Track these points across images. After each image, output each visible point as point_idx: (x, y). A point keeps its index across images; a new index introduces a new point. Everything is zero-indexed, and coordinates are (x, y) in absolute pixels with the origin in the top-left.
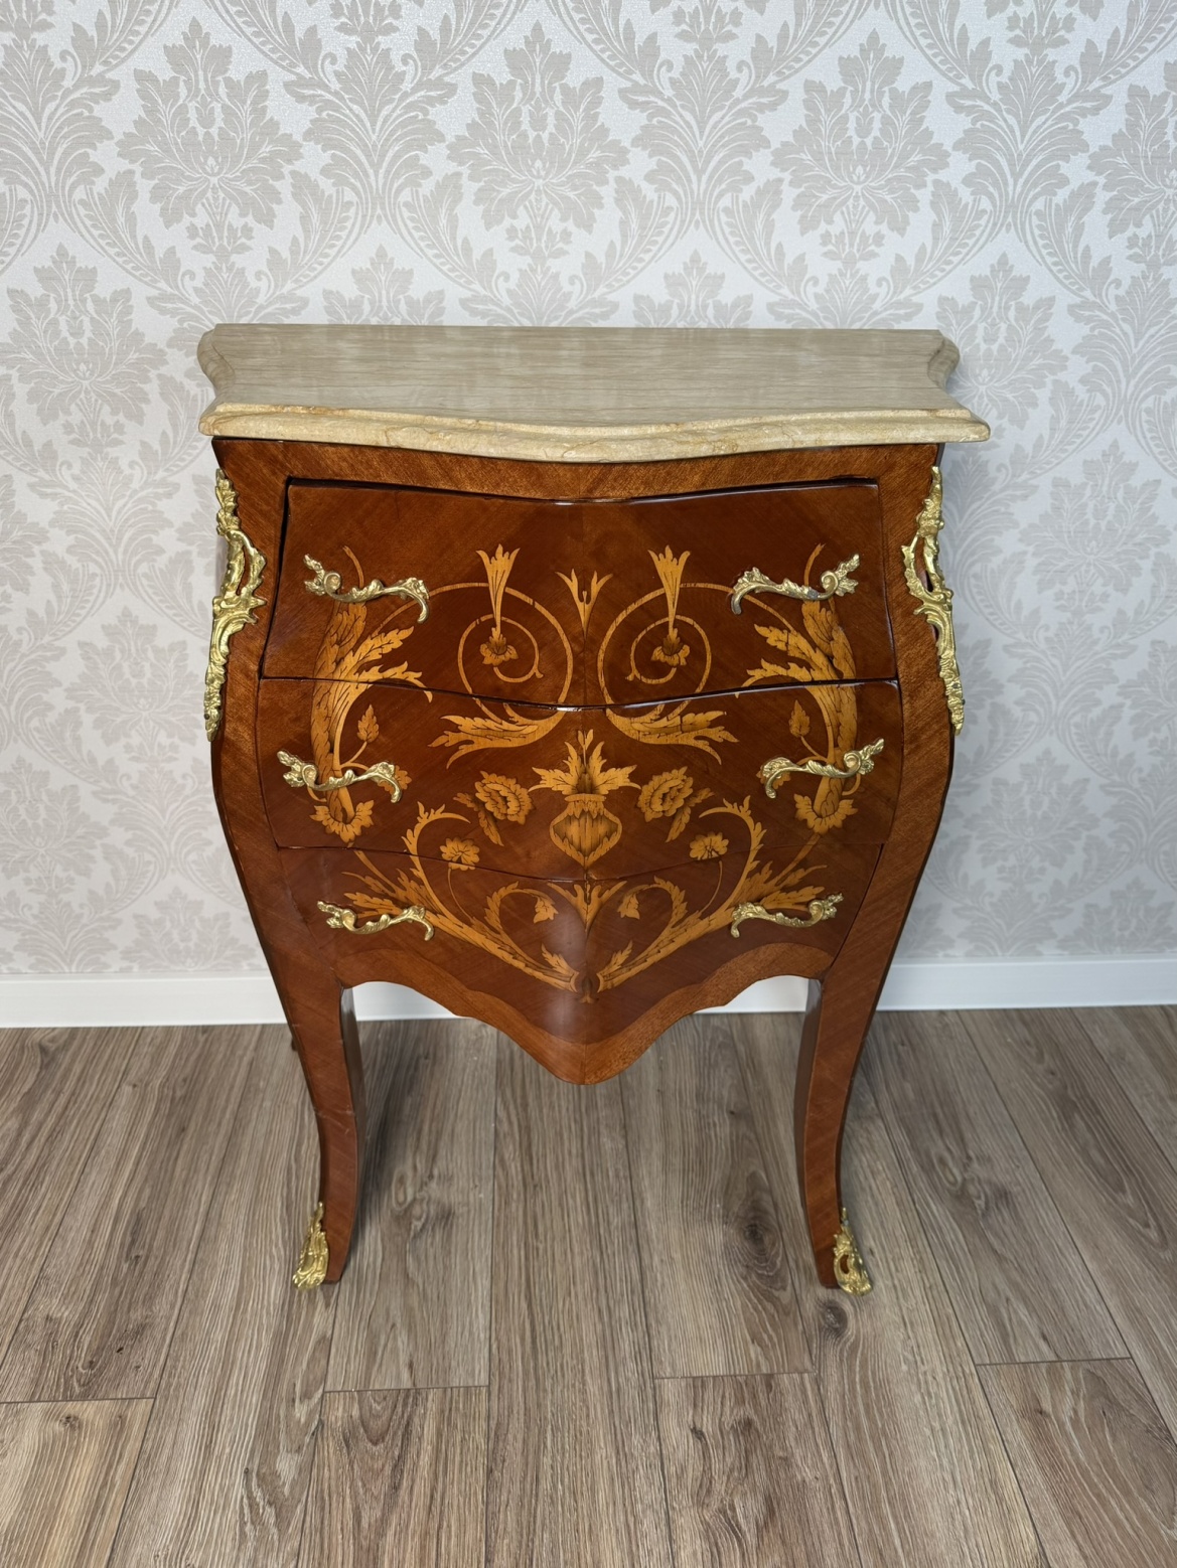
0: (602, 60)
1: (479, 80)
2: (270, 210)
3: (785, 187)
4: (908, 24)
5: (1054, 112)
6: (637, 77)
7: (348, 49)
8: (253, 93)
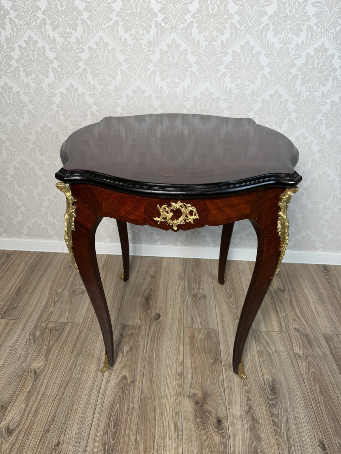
0: (115, 44)
1: (90, 48)
2: (47, 74)
3: (157, 71)
4: (181, 36)
5: (216, 56)
6: (123, 47)
7: (62, 41)
8: (42, 50)
